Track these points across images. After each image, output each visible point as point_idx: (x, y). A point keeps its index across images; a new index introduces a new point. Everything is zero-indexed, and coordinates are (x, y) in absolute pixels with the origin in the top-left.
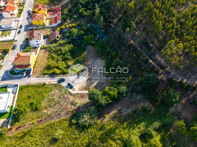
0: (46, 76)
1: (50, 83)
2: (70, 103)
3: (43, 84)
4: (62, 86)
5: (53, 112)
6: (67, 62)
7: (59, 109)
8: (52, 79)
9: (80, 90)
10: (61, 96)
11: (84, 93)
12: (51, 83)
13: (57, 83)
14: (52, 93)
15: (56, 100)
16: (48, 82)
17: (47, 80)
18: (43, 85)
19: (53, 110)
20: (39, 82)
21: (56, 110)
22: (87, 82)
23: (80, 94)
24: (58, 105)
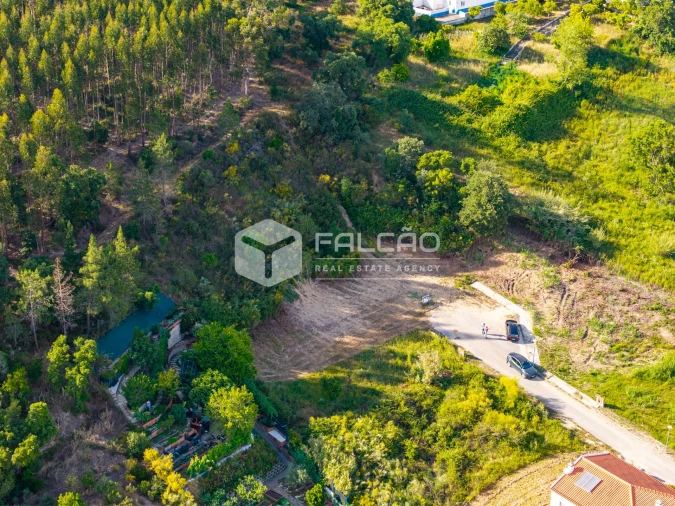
0: (570, 425)
1: (577, 393)
2: (565, 296)
3: (608, 409)
4: (541, 357)
5: (638, 310)
6: (428, 401)
7: (615, 302)
8: (555, 400)
9: (494, 304)
10: (576, 334)
11: (494, 288)
12: (574, 390)
13: (548, 374)
14: (597, 366)
15: (604, 336)
16: (583, 401)
17: (582, 411)
18: (612, 407)
19: (638, 315)
20: (624, 428)
21: (626, 308)
22: (441, 304)
23: (506, 296)
24: (611, 318)
